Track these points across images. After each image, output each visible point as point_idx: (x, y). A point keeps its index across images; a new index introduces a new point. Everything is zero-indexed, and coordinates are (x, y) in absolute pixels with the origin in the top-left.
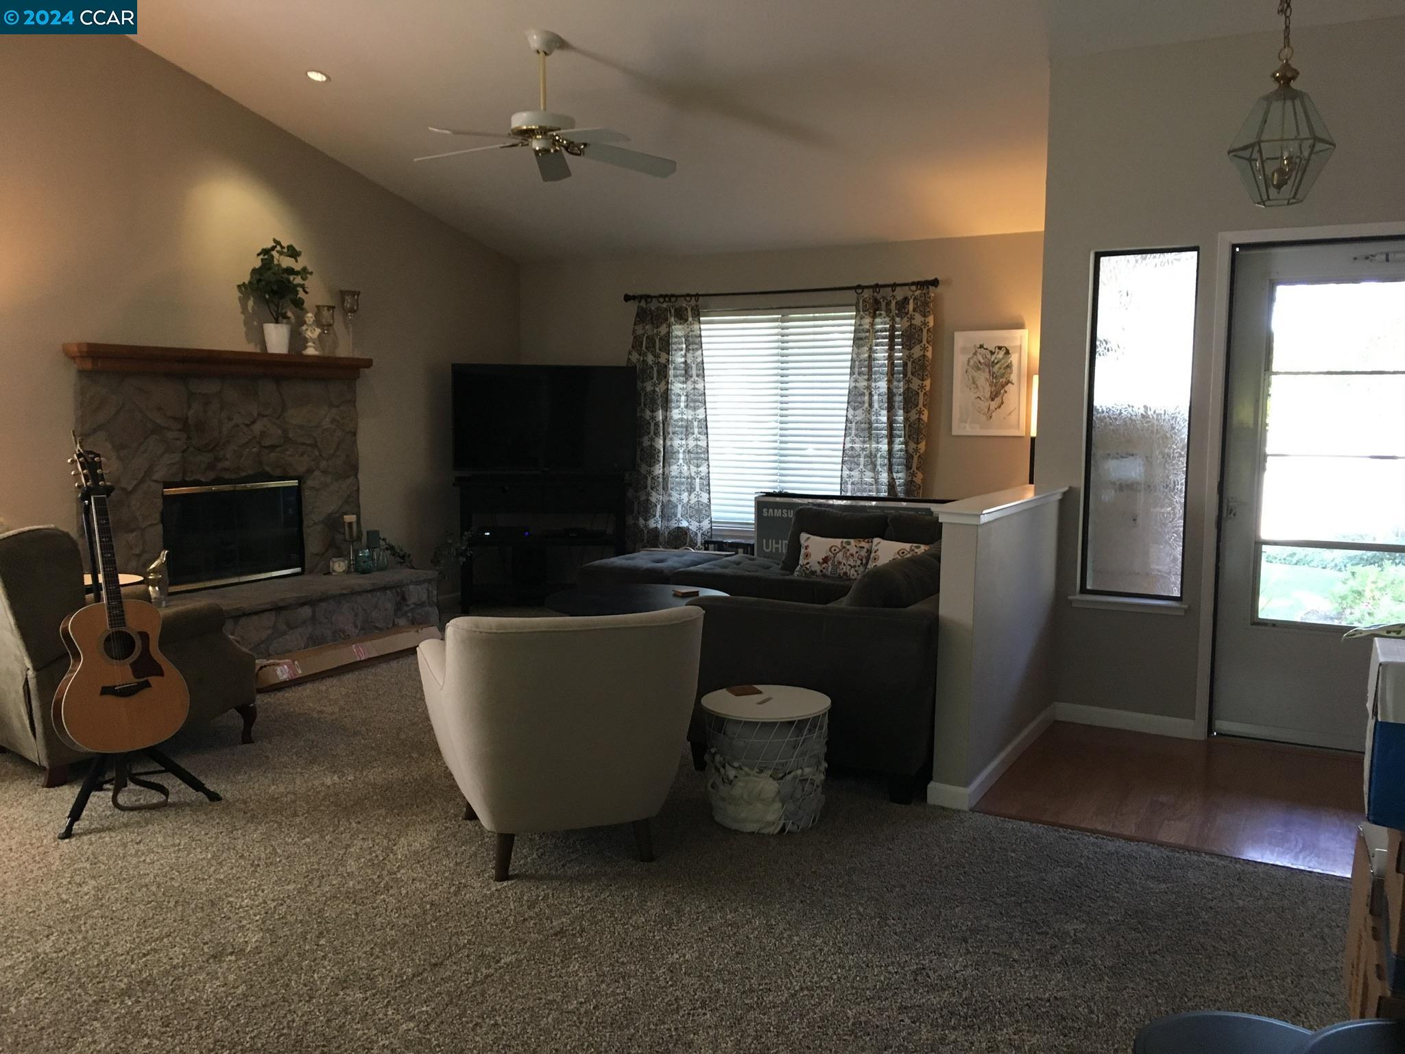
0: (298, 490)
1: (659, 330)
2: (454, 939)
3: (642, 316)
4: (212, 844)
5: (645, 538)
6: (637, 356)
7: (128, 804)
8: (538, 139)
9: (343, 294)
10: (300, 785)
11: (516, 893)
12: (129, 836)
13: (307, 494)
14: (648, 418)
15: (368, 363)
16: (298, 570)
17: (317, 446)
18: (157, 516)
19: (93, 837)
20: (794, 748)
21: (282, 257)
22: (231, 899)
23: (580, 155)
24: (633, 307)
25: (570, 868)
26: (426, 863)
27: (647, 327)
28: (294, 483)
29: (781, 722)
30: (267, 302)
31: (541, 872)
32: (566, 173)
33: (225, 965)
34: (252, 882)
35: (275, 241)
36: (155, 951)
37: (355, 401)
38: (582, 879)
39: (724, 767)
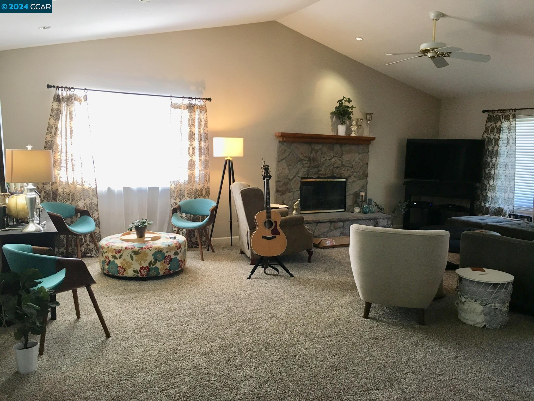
0: (345, 183)
1: (496, 124)
2: (340, 331)
3: (490, 119)
4: (285, 288)
5: (484, 210)
6: (487, 135)
7: (269, 273)
8: (430, 53)
9: (367, 114)
10: (318, 277)
11: (368, 323)
12: (264, 281)
13: (348, 185)
14: (489, 161)
15: (373, 139)
16: (343, 210)
17: (353, 168)
18: (298, 189)
19: (255, 280)
20: (492, 294)
21: (345, 102)
22: (283, 304)
23: (448, 57)
24: (486, 115)
25: (391, 320)
26: (344, 307)
27: (492, 123)
28: (344, 180)
29: (477, 282)
30: (339, 118)
31: (380, 319)
32: (446, 64)
33: (272, 320)
34: (291, 301)
35: (343, 97)
36: (257, 312)
37: (368, 152)
38: (393, 324)
39: (461, 297)
